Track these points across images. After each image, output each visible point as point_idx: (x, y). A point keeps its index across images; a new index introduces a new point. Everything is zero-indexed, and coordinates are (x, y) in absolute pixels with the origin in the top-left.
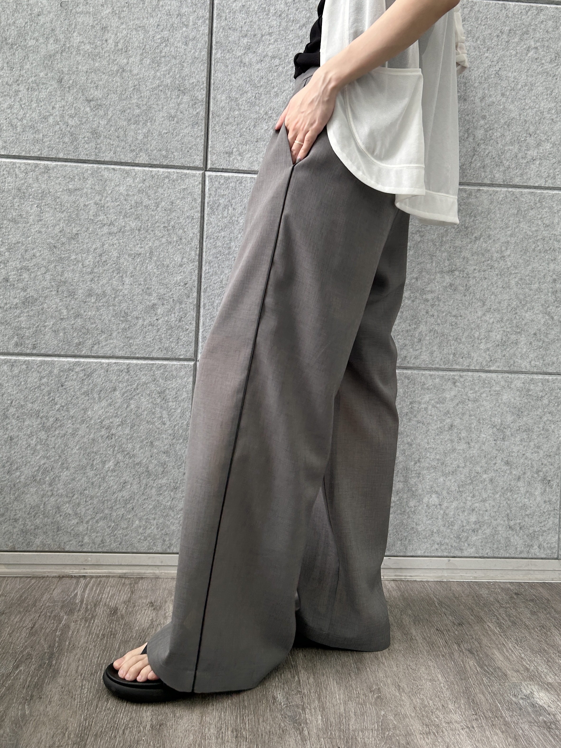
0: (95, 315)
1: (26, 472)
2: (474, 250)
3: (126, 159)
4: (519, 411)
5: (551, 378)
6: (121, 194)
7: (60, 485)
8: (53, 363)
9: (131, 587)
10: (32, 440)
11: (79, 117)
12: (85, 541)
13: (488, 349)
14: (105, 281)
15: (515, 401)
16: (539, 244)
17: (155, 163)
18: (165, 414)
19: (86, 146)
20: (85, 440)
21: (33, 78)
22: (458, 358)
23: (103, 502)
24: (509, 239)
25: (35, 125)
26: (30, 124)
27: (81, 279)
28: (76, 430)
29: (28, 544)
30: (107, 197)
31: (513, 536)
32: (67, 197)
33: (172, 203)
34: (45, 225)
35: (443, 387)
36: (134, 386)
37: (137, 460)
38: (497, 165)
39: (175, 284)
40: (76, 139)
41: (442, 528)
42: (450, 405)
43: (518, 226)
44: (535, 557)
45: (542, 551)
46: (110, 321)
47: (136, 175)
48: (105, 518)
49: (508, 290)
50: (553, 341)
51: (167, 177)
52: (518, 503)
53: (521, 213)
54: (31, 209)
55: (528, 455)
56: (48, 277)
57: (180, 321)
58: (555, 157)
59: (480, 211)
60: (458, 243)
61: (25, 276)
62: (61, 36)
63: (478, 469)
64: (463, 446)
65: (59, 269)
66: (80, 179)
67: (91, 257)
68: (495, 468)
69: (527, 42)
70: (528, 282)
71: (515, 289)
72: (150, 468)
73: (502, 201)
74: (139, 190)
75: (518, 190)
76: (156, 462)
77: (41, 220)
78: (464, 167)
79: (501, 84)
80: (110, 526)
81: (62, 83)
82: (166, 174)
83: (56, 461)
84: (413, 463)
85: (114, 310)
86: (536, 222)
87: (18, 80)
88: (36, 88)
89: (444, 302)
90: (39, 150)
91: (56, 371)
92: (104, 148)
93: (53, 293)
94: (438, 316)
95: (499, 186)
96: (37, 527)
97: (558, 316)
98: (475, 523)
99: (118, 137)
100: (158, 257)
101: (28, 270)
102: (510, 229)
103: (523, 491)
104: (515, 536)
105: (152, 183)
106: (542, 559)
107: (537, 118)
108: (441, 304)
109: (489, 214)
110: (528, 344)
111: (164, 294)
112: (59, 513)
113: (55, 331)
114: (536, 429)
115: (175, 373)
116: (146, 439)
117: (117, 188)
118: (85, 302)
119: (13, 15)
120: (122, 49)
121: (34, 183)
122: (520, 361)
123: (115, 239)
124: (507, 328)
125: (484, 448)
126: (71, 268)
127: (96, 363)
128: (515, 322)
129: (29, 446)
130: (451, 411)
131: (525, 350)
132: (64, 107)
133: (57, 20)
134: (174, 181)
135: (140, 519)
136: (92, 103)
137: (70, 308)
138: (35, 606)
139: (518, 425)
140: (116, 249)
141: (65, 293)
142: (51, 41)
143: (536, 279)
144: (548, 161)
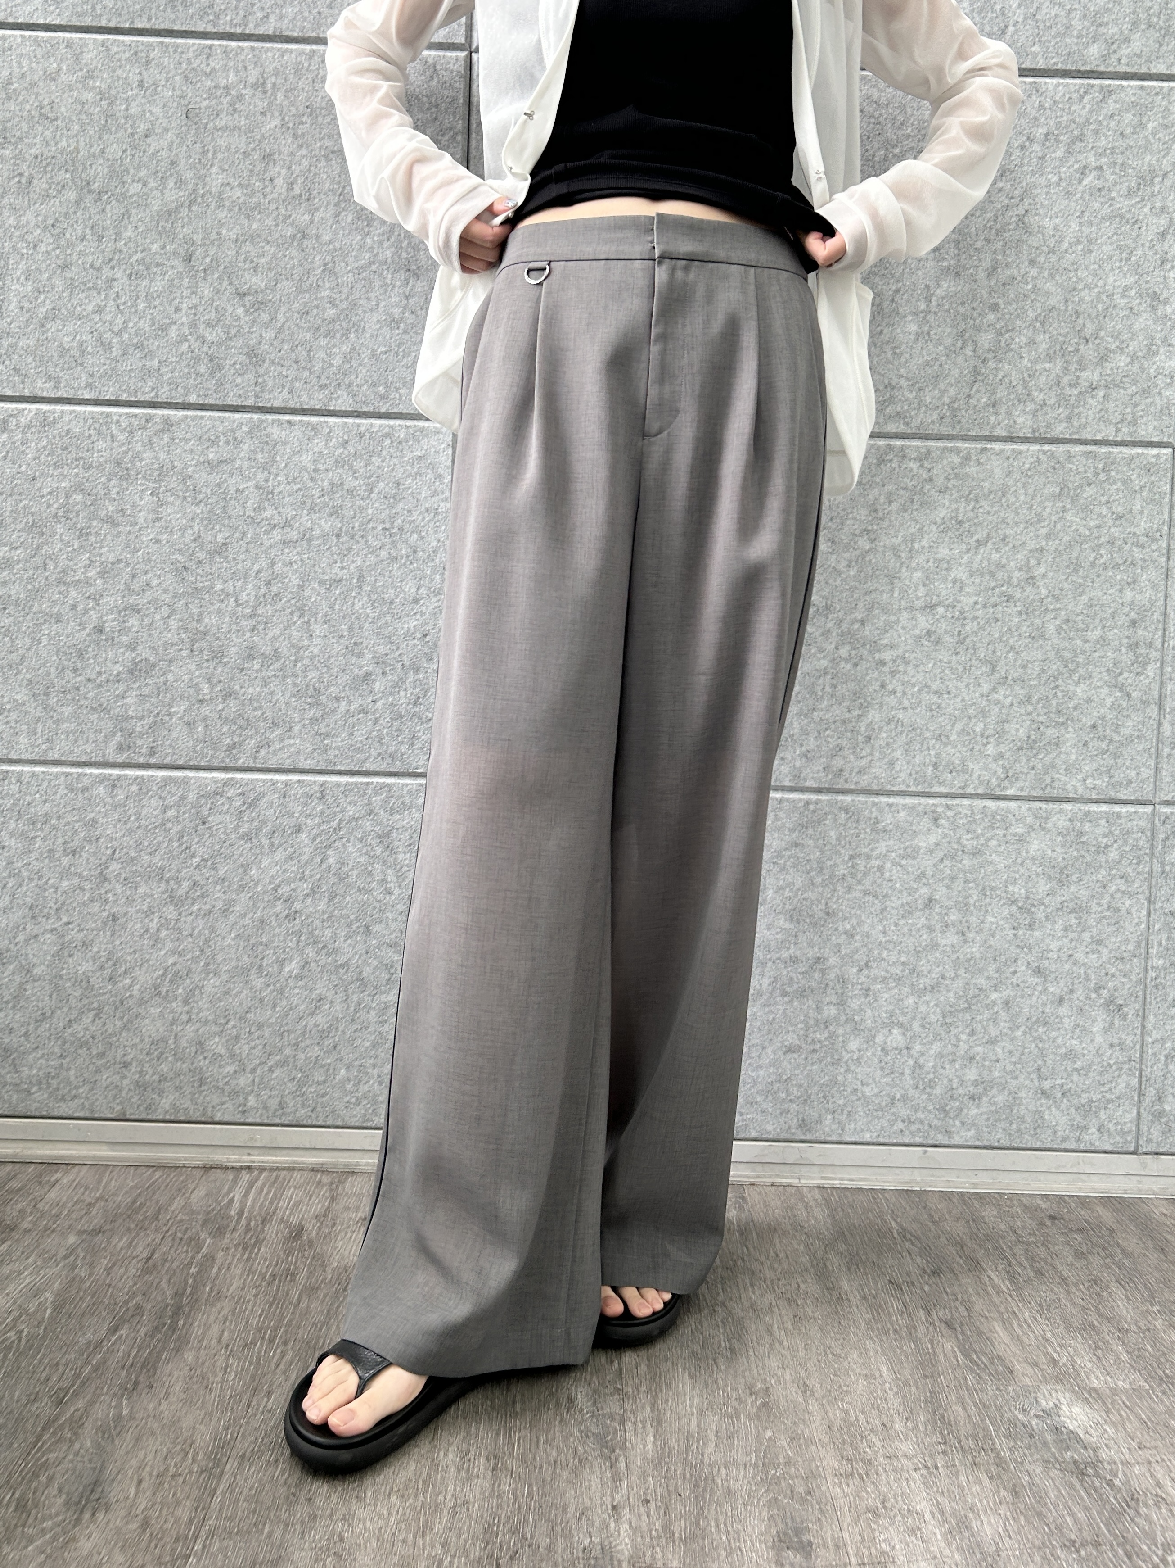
0: (260, 694)
1: (142, 979)
2: (975, 566)
3: (312, 403)
4: (1061, 872)
5: (1124, 809)
6: (304, 468)
7: (203, 1003)
8: (185, 781)
9: (331, 1190)
10: (152, 920)
11: (223, 327)
12: (249, 1104)
13: (1001, 756)
14: (277, 631)
15: (1054, 855)
16: (1103, 552)
17: (365, 409)
18: (391, 877)
19: (239, 380)
20: (247, 921)
21: (139, 256)
22: (942, 773)
23: (282, 1035)
24: (1044, 543)
25: (145, 343)
26: (135, 341)
27: (234, 627)
28: (229, 905)
29: (148, 1108)
30: (277, 475)
31: (1049, 1108)
32: (205, 475)
33: (399, 484)
34: (166, 528)
35: (914, 828)
36: (334, 824)
37: (342, 959)
38: (1019, 400)
39: (406, 635)
40: (220, 367)
41: (911, 1092)
42: (927, 863)
43: (1061, 519)
44: (1093, 1148)
45: (1105, 1137)
46: (287, 704)
47: (330, 432)
48: (283, 1063)
49: (1041, 642)
50: (1130, 740)
51: (387, 435)
52: (1059, 1047)
53: (1068, 493)
54: (141, 499)
55: (1079, 956)
56: (174, 624)
57: (415, 704)
58: (1135, 382)
59: (986, 490)
60: (943, 552)
61: (133, 622)
62: (189, 175)
63: (982, 981)
64: (951, 938)
65: (194, 609)
66: (228, 443)
67: (250, 586)
68: (1014, 980)
69: (1081, 157)
70: (1081, 625)
71: (1056, 641)
72: (365, 974)
73: (1029, 470)
74: (337, 462)
75: (1062, 448)
76: (376, 963)
77: (158, 519)
78: (956, 406)
79: (1030, 242)
80: (294, 1079)
81: (192, 263)
82: (387, 430)
83: (196, 960)
84: (855, 970)
85: (295, 685)
86: (1097, 510)
87: (111, 260)
88: (145, 273)
89: (917, 666)
90: (153, 389)
91: (191, 796)
92: (270, 384)
93: (185, 653)
94: (904, 693)
95: (1025, 440)
96: (163, 1079)
97: (1140, 691)
98: (976, 1083)
99: (297, 362)
100: (374, 586)
101: (138, 612)
102: (1046, 523)
103: (1068, 1023)
104: (1053, 1109)
105: (360, 448)
106: (1106, 1152)
107: (1100, 307)
108: (910, 669)
109: (1004, 495)
110: (1080, 745)
111: (386, 655)
112: (202, 1053)
113: (188, 724)
114: (1095, 908)
115: (407, 800)
116: (358, 920)
117: (296, 459)
118: (242, 670)
119: (100, 138)
120: (301, 196)
121: (145, 452)
122: (1063, 778)
123: (295, 552)
124: (1038, 715)
125: (992, 943)
126: (216, 607)
127: (264, 781)
128: (1054, 702)
129: (147, 931)
130: (929, 873)
131: (1073, 757)
132: (196, 307)
133: (180, 145)
134: (400, 443)
135: (348, 1067)
136: (248, 298)
137: (215, 680)
138: (157, 1219)
139: (1059, 899)
140: (296, 571)
141: (206, 652)
142: (171, 184)
143: (1097, 621)
144: (1122, 390)
